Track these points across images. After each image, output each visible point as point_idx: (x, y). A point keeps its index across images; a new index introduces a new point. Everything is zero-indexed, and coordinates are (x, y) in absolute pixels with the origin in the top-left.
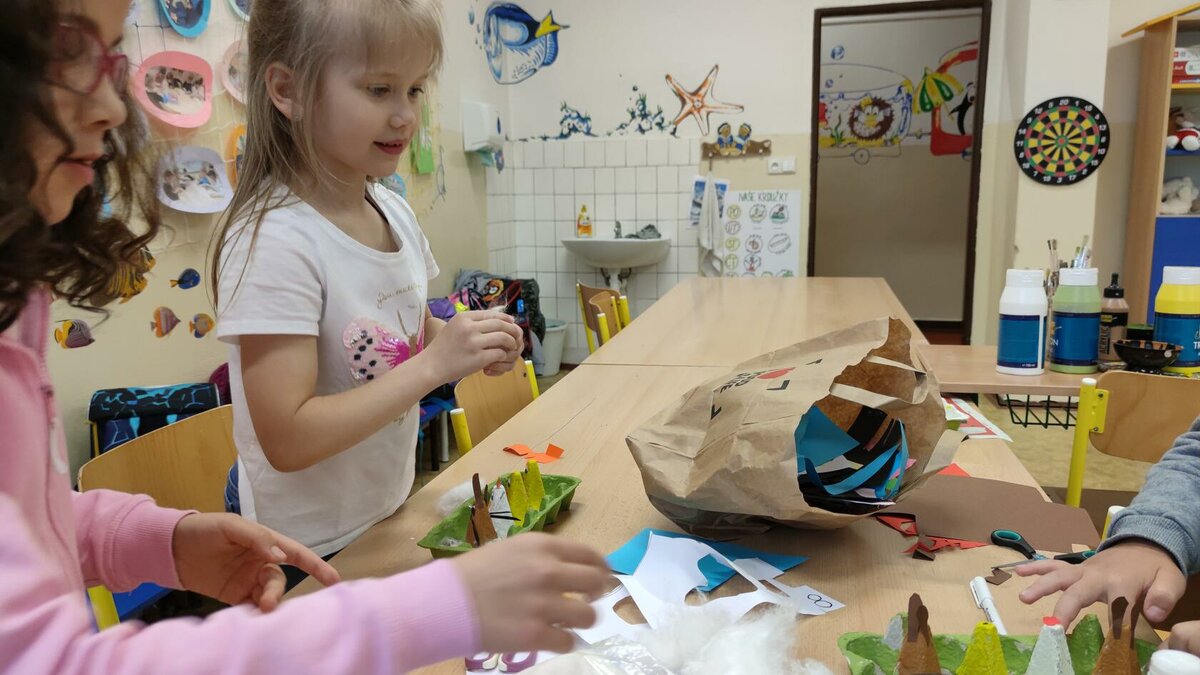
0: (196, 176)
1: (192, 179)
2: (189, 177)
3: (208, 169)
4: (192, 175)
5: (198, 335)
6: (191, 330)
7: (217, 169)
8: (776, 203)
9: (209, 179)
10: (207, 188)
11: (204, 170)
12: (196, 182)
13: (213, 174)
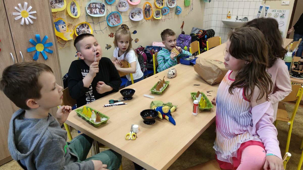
0: (137, 13)
5: (136, 42)
8: (282, 13)
13: (140, 13)
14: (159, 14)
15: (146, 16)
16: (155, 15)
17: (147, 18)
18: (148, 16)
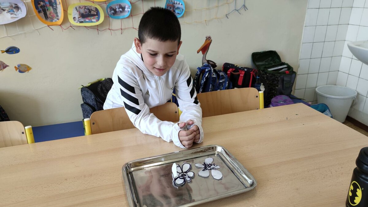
1: (4, 10)
2: (2, 9)
3: (14, 6)
4: (4, 9)
5: (20, 72)
6: (16, 70)
7: (20, 5)
9: (15, 10)
10: (12, 14)
11: (11, 6)
12: (6, 11)
13: (17, 8)
14: (94, 15)
15: (46, 17)
16: (77, 16)
17: (52, 21)
18: (53, 16)
